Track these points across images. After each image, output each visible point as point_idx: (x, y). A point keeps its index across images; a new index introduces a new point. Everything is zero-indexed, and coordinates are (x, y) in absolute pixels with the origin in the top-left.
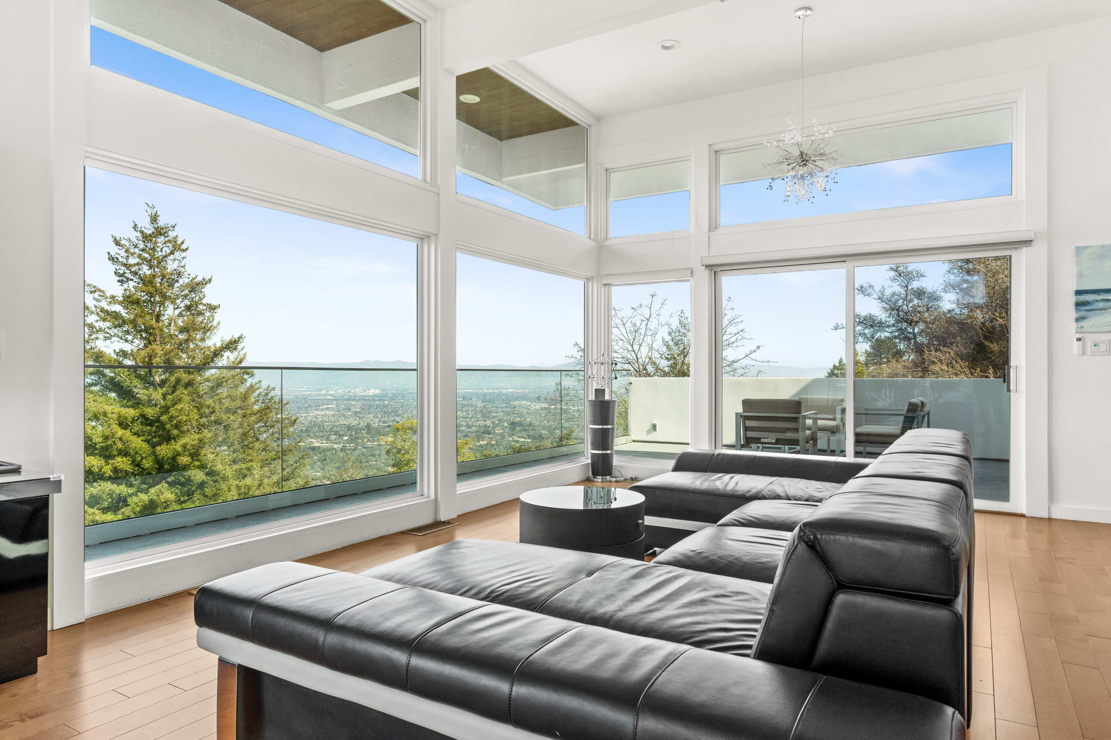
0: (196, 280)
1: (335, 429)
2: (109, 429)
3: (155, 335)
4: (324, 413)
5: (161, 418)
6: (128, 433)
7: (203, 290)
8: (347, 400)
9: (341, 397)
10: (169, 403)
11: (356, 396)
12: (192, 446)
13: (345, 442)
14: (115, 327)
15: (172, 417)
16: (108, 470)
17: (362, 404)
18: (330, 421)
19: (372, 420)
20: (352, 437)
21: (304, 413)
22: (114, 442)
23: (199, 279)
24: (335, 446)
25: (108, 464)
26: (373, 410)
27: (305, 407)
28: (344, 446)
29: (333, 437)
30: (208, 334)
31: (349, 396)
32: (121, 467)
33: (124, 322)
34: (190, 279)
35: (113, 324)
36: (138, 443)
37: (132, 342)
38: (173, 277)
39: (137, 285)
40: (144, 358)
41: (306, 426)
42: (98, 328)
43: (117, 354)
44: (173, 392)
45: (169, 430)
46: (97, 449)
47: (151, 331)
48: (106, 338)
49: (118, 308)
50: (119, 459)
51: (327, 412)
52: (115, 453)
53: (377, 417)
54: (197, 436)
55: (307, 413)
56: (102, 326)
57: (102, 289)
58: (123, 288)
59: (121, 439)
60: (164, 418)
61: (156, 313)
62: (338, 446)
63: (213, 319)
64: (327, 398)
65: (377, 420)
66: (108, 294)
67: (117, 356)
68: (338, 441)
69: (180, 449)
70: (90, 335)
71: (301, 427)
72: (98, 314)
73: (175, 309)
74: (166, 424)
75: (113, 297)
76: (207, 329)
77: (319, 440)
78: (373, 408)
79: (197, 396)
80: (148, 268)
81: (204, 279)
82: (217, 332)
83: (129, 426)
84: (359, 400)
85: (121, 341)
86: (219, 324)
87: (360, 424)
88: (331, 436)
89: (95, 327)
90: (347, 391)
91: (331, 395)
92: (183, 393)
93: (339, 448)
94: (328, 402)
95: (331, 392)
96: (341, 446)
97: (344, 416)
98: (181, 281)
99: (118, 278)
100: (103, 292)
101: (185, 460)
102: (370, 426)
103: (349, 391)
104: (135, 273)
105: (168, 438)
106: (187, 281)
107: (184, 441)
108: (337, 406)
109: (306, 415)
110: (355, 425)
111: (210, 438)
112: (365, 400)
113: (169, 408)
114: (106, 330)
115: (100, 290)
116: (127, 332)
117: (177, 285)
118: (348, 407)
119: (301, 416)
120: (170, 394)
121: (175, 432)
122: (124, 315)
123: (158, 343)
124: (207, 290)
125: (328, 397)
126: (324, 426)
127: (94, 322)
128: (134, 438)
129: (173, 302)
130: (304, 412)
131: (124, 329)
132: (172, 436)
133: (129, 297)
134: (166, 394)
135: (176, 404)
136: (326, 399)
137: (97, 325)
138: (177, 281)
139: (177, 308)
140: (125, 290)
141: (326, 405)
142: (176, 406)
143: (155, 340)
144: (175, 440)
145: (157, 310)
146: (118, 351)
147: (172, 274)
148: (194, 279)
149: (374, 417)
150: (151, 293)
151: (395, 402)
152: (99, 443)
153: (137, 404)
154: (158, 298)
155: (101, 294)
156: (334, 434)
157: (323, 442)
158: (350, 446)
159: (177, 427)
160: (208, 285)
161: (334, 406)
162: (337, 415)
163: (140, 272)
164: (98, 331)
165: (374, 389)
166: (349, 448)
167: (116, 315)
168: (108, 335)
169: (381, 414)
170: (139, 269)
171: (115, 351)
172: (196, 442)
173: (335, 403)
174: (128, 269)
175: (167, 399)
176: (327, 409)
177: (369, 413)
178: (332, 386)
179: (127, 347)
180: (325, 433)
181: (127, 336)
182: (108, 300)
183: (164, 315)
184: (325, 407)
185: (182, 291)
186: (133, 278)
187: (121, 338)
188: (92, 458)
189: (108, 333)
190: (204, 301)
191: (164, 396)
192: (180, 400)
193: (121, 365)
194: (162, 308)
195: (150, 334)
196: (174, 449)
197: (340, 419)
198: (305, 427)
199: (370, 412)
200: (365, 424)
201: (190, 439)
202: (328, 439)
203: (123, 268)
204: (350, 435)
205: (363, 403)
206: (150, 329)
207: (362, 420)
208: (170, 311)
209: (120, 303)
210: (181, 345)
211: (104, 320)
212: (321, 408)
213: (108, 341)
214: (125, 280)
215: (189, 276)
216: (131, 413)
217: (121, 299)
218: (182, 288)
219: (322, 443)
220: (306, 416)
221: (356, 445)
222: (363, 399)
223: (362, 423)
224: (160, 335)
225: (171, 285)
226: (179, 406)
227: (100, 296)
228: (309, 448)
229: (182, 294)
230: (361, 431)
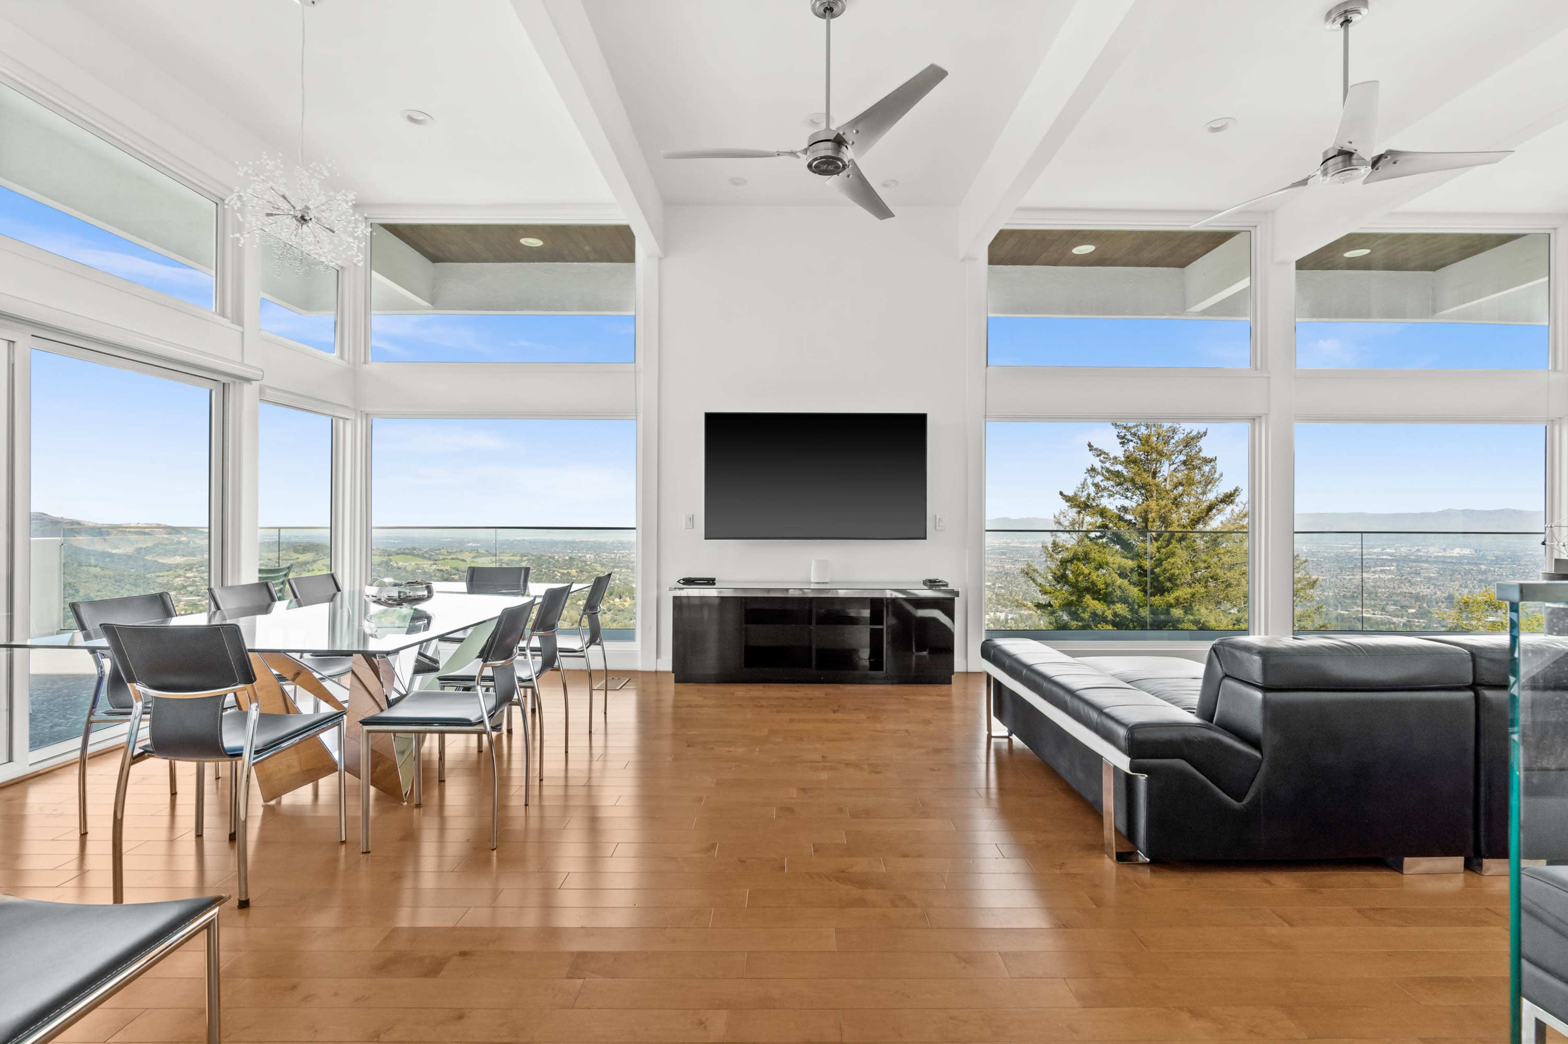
0: (1190, 435)
1: (1394, 598)
2: (1110, 578)
3: (1151, 491)
4: (1377, 576)
5: (1155, 570)
6: (1126, 582)
7: (1198, 444)
8: (1414, 561)
9: (1405, 557)
10: (1163, 557)
11: (1431, 557)
12: (1185, 599)
13: (1411, 616)
14: (1118, 485)
15: (1165, 570)
16: (1109, 614)
17: (1439, 568)
18: (1386, 587)
19: (1457, 590)
20: (1421, 610)
21: (1348, 575)
22: (1114, 589)
23: (1194, 433)
24: (1395, 620)
25: (1109, 609)
26: (1459, 576)
27: (1349, 568)
28: (1409, 621)
29: (1391, 608)
30: (1209, 487)
31: (1417, 556)
32: (1120, 612)
33: (1125, 480)
34: (1185, 434)
35: (1116, 482)
36: (1134, 592)
37: (1132, 498)
38: (1168, 434)
39: (1136, 445)
40: (1141, 513)
41: (1352, 591)
42: (1103, 486)
43: (1119, 510)
44: (1167, 546)
45: (1163, 582)
46: (1100, 595)
47: (1148, 487)
48: (1110, 496)
49: (1119, 468)
50: (1119, 605)
51: (1382, 576)
52: (1115, 599)
53: (1466, 587)
54: (1190, 591)
55: (1353, 575)
56: (1106, 485)
57: (1106, 452)
58: (1123, 449)
59: (1120, 587)
60: (1157, 570)
61: (1152, 471)
62: (1400, 619)
63: (1215, 471)
64: (1382, 557)
65: (1466, 590)
66: (1111, 456)
67: (1119, 511)
68: (1400, 613)
69: (1172, 601)
70: (1097, 494)
71: (1344, 591)
72: (1103, 475)
73: (1170, 465)
74: (1160, 577)
75: (1115, 458)
76: (1209, 481)
77: (1369, 610)
78: (1460, 574)
79: (1192, 550)
80: (1145, 428)
81: (1199, 433)
82: (1219, 484)
83: (1129, 576)
84: (1435, 562)
85: (1122, 497)
86: (1221, 475)
87: (1435, 593)
88: (1388, 607)
89: (1101, 486)
90: (1414, 550)
91: (1388, 554)
92: (1176, 547)
93: (1401, 622)
94: (1384, 563)
95: (1388, 550)
96: (1404, 620)
97: (1409, 581)
98: (1176, 438)
99: (1120, 441)
100: (1107, 454)
101: (1178, 613)
102: (1453, 598)
103: (1418, 550)
104: (1135, 435)
105: (1161, 590)
106: (1182, 436)
107: (1177, 594)
108: (1398, 569)
109: (1351, 577)
110: (1427, 595)
111: (1203, 593)
112: (1444, 562)
113: (1163, 561)
114: (1110, 488)
115: (1105, 452)
116: (1127, 489)
117: (1173, 441)
118: (1416, 570)
119: (1344, 579)
120: (1164, 548)
121: (1168, 584)
122: (1126, 474)
123: (1155, 498)
124: (1202, 443)
125: (1385, 557)
126: (1377, 593)
127: (1100, 482)
128: (1131, 587)
129: (1169, 459)
130: (1348, 573)
131: (1125, 487)
132: (1166, 588)
133: (1128, 457)
134: (1161, 548)
135: (1169, 557)
136: (1380, 559)
137: (1101, 484)
138: (1173, 438)
139: (1173, 464)
140: (1125, 451)
141: (1381, 566)
142: (1169, 560)
143: (1152, 496)
144: (1169, 592)
145: (1154, 467)
146: (1119, 507)
147: (1167, 432)
148: (1189, 433)
149: (1461, 586)
150: (1148, 452)
151: (1500, 568)
152: (1103, 589)
153: (1137, 556)
154: (1154, 456)
155: (1106, 456)
156: (1394, 605)
157: (1376, 612)
158: (1418, 622)
159: (1169, 579)
160: (1203, 438)
161: (1392, 568)
162: (1397, 580)
163: (1139, 433)
164: (1103, 490)
165: (1461, 548)
166: (1417, 624)
167: (1118, 474)
168: (1111, 493)
169: (1473, 583)
170: (1138, 430)
171: (1117, 507)
172: (1188, 596)
173: (1395, 564)
174: (1128, 431)
175: (1161, 552)
176: (1382, 571)
177: (1451, 580)
178: (1391, 542)
179: (1127, 503)
180: (1379, 602)
181: (1127, 493)
182: (1112, 461)
183: (1160, 471)
184: (1379, 569)
185: (1176, 447)
186: (1132, 439)
187: (1122, 496)
188: (1097, 602)
189: (1112, 491)
190: (1202, 454)
191: (1159, 550)
192: (1173, 554)
193: (1121, 519)
194: (1158, 465)
195: (1147, 491)
196: (1167, 600)
197: (1402, 585)
198: (1350, 592)
199: (1454, 579)
200: (1445, 595)
201: (1183, 592)
202: (1383, 609)
203: (1124, 431)
204: (1420, 608)
205: (1441, 566)
206: (1147, 486)
207: (1439, 589)
208: (1165, 469)
209: (1121, 463)
210: (1176, 500)
211: (1108, 479)
212: (1373, 569)
213: (1112, 498)
214: (1126, 441)
215: (1183, 432)
216: (1130, 564)
217: (1123, 459)
218: (1177, 444)
219: (1374, 614)
220: (1351, 579)
221: (1430, 621)
222: (1444, 561)
223: (1439, 593)
224: (1157, 490)
225: (1167, 443)
226: (1171, 560)
227: (1104, 458)
228: (1354, 618)
229: (1178, 450)
230: (1437, 603)
